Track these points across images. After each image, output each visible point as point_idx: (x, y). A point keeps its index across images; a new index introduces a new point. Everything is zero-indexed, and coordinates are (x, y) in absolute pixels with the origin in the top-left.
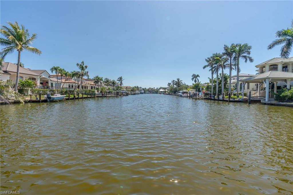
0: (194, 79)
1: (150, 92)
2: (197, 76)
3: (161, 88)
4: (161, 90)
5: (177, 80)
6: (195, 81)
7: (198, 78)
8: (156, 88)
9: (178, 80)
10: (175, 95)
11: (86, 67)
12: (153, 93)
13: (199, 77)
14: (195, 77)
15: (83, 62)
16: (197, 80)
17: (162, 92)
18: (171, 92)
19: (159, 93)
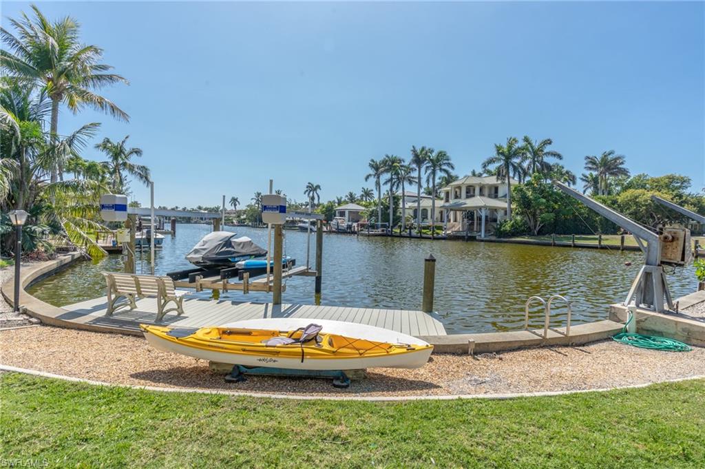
0: (311, 194)
2: (316, 186)
6: (313, 198)
7: (318, 191)
13: (321, 190)
14: (312, 188)
16: (316, 196)
18: (250, 221)
19: (196, 223)
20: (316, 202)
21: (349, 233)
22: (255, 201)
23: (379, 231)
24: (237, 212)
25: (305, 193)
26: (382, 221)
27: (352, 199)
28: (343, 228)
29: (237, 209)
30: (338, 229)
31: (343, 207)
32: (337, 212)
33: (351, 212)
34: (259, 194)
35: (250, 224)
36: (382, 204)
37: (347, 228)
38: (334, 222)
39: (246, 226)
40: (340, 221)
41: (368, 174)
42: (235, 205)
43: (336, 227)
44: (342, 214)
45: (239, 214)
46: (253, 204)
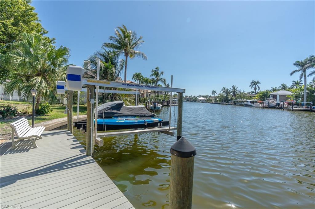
0: (254, 86)
1: (187, 100)
2: (257, 82)
3: (200, 96)
4: (201, 98)
5: (232, 88)
6: (255, 89)
7: (258, 85)
8: (193, 96)
9: (234, 87)
10: (228, 104)
11: (162, 73)
12: (191, 101)
13: (260, 84)
14: (255, 83)
15: (157, 68)
16: (257, 87)
17: (201, 100)
18: (220, 101)
19: (198, 102)
20: (257, 91)
21: (277, 108)
22: (222, 92)
23: (304, 107)
24: (215, 97)
25: (250, 86)
26: (307, 100)
27: (284, 87)
28: (273, 105)
29: (215, 96)
30: (269, 105)
31: (276, 93)
32: (271, 96)
33: (281, 96)
34: (224, 88)
35: (220, 103)
36: (308, 89)
37: (276, 105)
38: (266, 101)
39: (218, 103)
40: (270, 101)
41: (294, 70)
42: (214, 94)
43: (268, 104)
44: (275, 97)
45: (216, 98)
46: (222, 93)
